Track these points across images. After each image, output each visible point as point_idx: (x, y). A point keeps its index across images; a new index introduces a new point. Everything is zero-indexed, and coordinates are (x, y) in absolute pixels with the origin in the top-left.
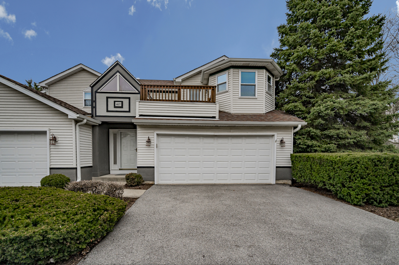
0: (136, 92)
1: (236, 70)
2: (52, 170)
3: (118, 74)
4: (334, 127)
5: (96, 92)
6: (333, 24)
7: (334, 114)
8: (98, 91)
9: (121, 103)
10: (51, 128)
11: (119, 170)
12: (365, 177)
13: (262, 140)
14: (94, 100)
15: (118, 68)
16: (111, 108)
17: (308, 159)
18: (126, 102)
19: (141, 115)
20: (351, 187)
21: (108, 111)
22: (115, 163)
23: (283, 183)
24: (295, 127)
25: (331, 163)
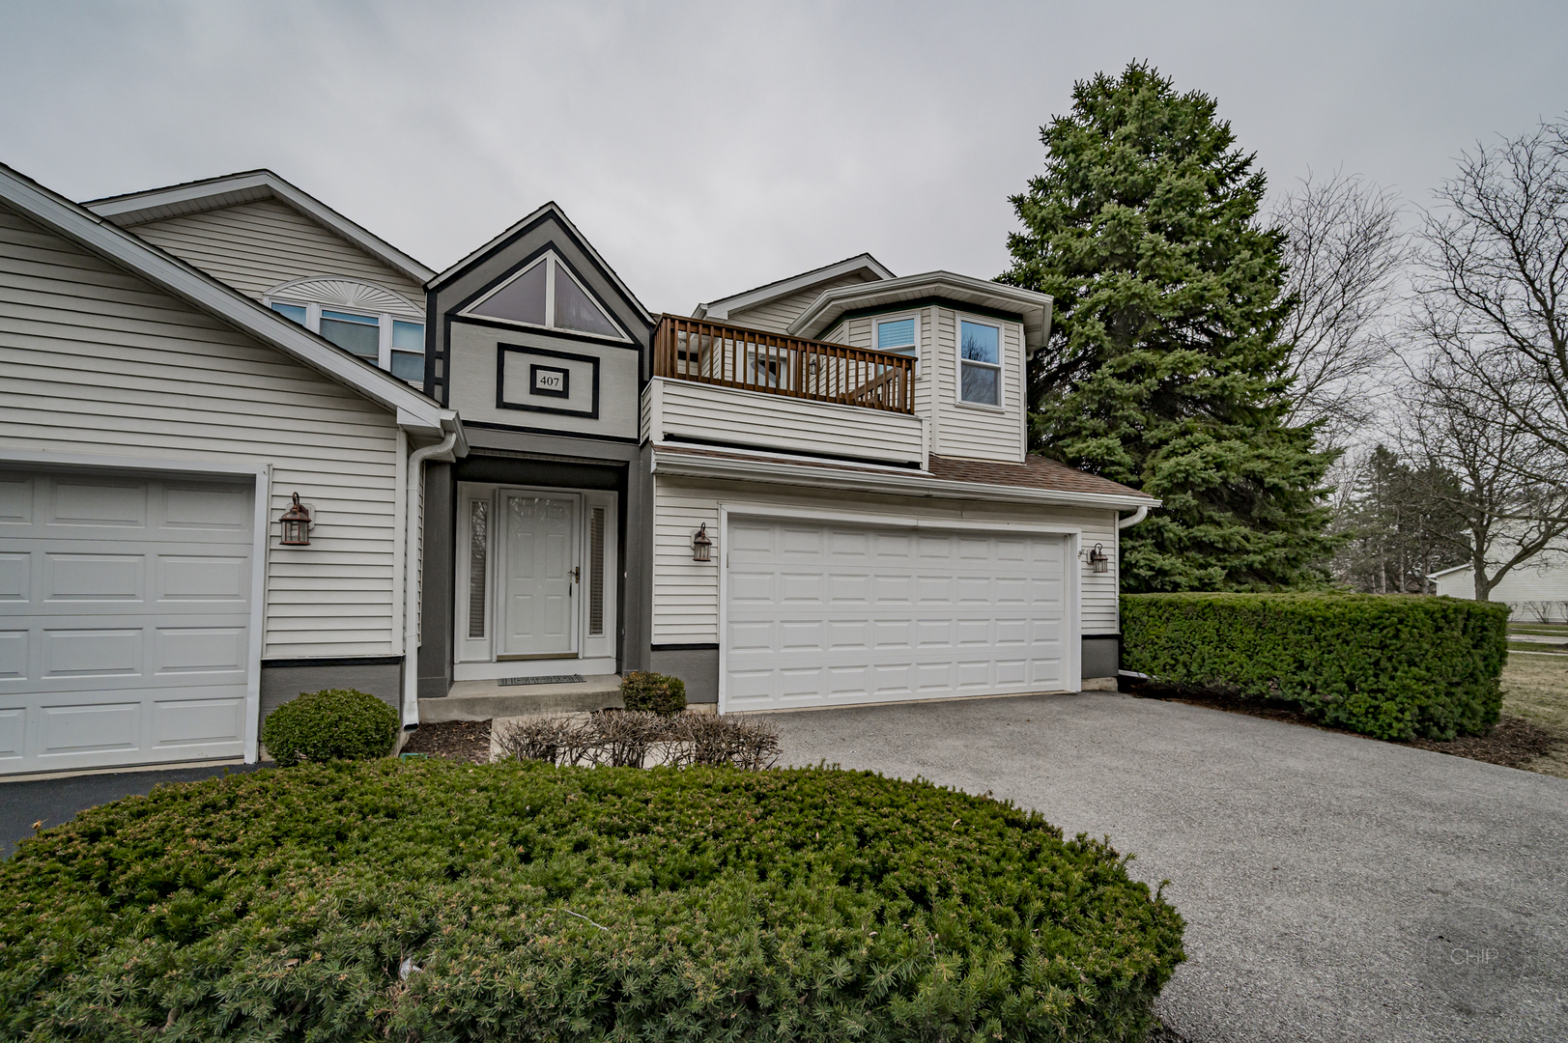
0: (623, 341)
1: (948, 312)
2: (270, 671)
3: (550, 256)
4: (1210, 517)
5: (451, 316)
6: (1190, 226)
7: (1219, 481)
8: (460, 314)
9: (560, 375)
10: (278, 463)
11: (498, 661)
12: (1417, 659)
13: (1042, 550)
14: (440, 347)
15: (550, 229)
16: (517, 390)
17: (1206, 611)
18: (581, 373)
19: (669, 437)
20: (1382, 691)
21: (501, 404)
22: (477, 629)
23: (1097, 687)
24: (1125, 514)
25: (1306, 623)
